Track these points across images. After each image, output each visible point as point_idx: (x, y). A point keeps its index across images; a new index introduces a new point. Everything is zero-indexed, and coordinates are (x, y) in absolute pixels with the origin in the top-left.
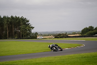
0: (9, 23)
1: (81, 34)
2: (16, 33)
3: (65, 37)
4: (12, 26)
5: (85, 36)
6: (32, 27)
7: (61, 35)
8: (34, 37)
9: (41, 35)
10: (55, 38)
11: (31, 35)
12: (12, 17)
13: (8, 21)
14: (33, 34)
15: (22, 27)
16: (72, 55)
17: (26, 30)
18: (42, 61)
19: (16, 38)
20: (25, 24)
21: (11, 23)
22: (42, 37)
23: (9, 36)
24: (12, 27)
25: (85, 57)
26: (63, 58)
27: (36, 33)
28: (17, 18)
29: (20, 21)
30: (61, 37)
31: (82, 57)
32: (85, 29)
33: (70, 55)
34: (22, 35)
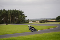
0: (11, 14)
1: (56, 20)
2: (15, 20)
3: (46, 22)
4: (13, 16)
5: (58, 21)
6: (25, 16)
7: (43, 20)
8: (27, 22)
9: (31, 21)
10: (40, 22)
11: (25, 21)
12: (13, 10)
13: (11, 13)
14: (26, 20)
15: (20, 16)
16: (51, 33)
17: (22, 18)
18: (32, 37)
19: (16, 23)
20: (21, 14)
21: (13, 14)
22: (32, 22)
23: (12, 22)
25: (59, 34)
26: (45, 35)
27: (28, 20)
28: (16, 11)
29: (18, 13)
30: (43, 22)
31: (57, 34)
32: (58, 17)
33: (50, 33)
34: (20, 21)
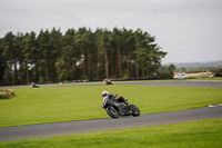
0: (108, 44)
2: (124, 66)
4: (116, 50)
6: (161, 53)
8: (168, 74)
9: (184, 70)
10: (217, 76)
11: (160, 70)
12: (115, 30)
13: (106, 40)
14: (164, 68)
15: (139, 52)
17: (148, 59)
18: (187, 131)
19: (126, 77)
20: (145, 45)
21: (113, 44)
22: (187, 76)
23: (110, 74)
24: (115, 54)
27: (172, 67)
28: (127, 34)
29: (133, 39)
34: (140, 71)
